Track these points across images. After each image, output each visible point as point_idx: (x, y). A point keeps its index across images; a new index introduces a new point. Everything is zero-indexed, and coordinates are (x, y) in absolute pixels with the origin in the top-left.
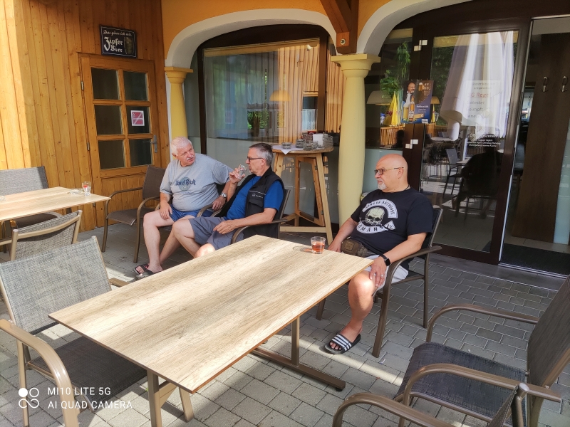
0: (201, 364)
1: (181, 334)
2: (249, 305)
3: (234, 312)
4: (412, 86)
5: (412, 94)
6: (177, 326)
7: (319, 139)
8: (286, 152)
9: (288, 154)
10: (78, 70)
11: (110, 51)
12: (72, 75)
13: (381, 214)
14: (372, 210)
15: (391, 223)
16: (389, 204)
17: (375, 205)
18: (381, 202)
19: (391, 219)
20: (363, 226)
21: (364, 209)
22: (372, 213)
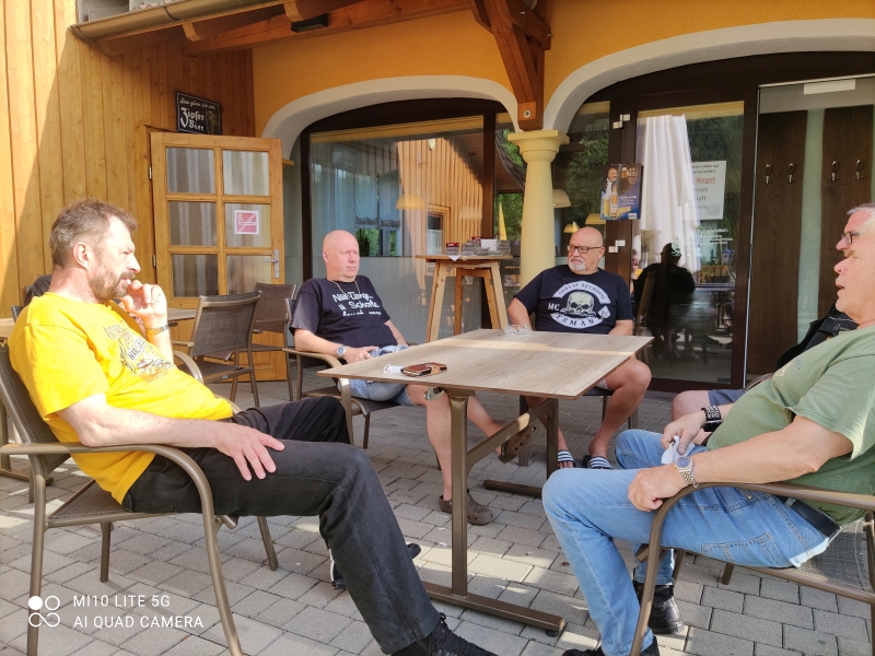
4: (613, 173)
5: (614, 183)
7: (489, 244)
8: (455, 258)
9: (459, 261)
10: (145, 151)
11: (187, 127)
12: (138, 157)
13: (588, 300)
14: (573, 295)
15: (605, 309)
16: (591, 287)
17: (573, 288)
18: (581, 285)
19: (603, 305)
20: (570, 319)
21: (559, 294)
22: (575, 298)
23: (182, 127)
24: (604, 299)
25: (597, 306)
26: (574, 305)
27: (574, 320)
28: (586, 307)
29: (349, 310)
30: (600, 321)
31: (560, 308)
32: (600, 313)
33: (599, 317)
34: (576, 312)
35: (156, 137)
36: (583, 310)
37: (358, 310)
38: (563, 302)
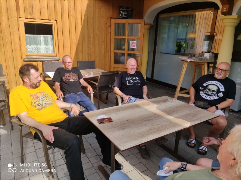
0: (128, 142)
1: (124, 129)
2: (154, 123)
3: (146, 125)
6: (123, 126)
7: (207, 55)
8: (189, 60)
9: (190, 61)
10: (110, 25)
11: (122, 17)
12: (108, 26)
13: (215, 88)
14: (210, 86)
15: (221, 94)
16: (219, 84)
17: (211, 83)
18: (214, 82)
19: (221, 92)
20: (205, 95)
21: (205, 85)
22: (211, 87)
23: (120, 17)
24: (222, 89)
25: (218, 91)
26: (209, 90)
27: (207, 96)
28: (214, 91)
29: (129, 83)
30: (218, 98)
31: (204, 90)
32: (219, 94)
33: (218, 96)
34: (209, 93)
35: (113, 20)
36: (212, 92)
37: (132, 83)
38: (205, 88)
